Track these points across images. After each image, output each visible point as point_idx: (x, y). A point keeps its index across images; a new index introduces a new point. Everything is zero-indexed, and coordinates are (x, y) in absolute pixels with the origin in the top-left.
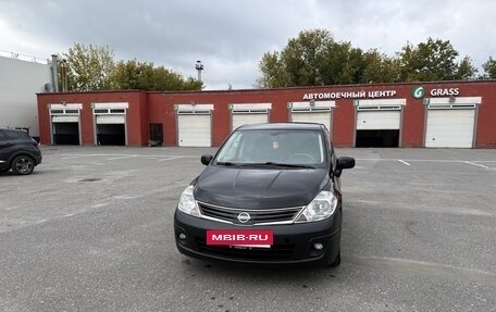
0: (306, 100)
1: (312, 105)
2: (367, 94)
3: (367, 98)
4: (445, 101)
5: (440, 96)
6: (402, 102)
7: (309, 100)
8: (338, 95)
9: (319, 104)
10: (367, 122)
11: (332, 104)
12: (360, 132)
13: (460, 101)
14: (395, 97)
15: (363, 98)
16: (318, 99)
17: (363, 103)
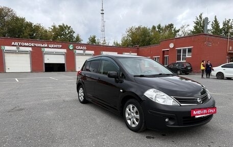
0: (13, 45)
1: (18, 48)
2: (48, 45)
3: (48, 47)
4: (81, 52)
5: (79, 49)
6: (64, 51)
7: (16, 46)
8: (33, 45)
9: (22, 49)
10: (49, 59)
11: (30, 49)
12: (46, 64)
13: (87, 52)
14: (61, 48)
15: (46, 47)
16: (21, 46)
17: (46, 50)
